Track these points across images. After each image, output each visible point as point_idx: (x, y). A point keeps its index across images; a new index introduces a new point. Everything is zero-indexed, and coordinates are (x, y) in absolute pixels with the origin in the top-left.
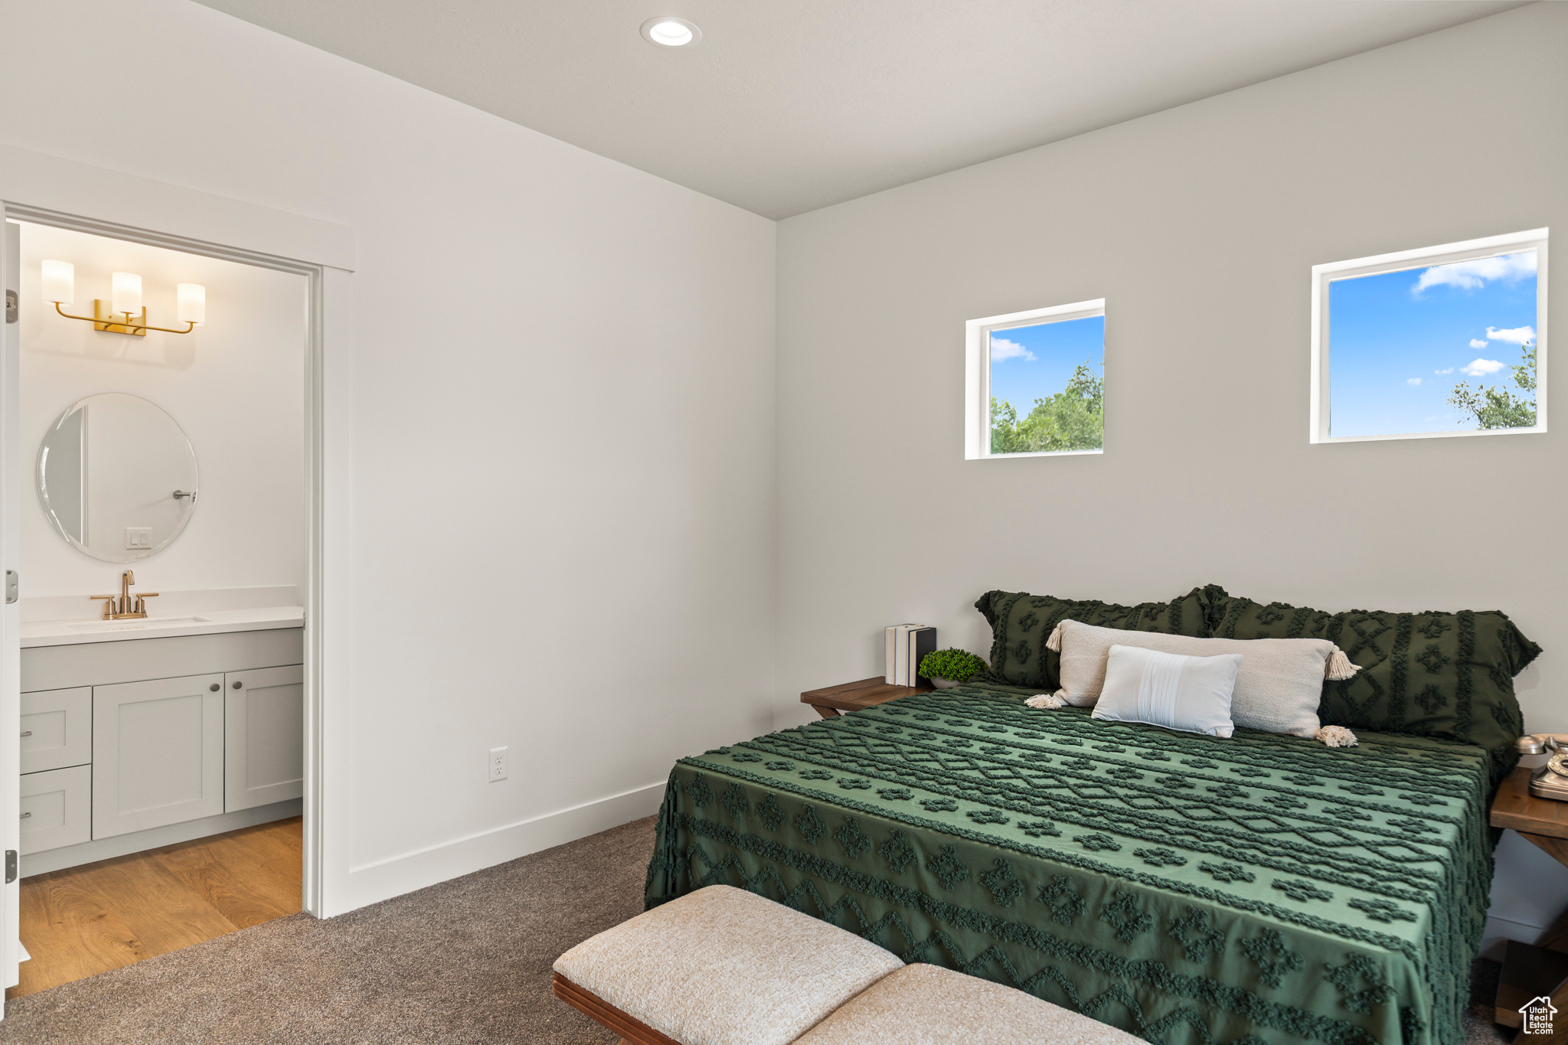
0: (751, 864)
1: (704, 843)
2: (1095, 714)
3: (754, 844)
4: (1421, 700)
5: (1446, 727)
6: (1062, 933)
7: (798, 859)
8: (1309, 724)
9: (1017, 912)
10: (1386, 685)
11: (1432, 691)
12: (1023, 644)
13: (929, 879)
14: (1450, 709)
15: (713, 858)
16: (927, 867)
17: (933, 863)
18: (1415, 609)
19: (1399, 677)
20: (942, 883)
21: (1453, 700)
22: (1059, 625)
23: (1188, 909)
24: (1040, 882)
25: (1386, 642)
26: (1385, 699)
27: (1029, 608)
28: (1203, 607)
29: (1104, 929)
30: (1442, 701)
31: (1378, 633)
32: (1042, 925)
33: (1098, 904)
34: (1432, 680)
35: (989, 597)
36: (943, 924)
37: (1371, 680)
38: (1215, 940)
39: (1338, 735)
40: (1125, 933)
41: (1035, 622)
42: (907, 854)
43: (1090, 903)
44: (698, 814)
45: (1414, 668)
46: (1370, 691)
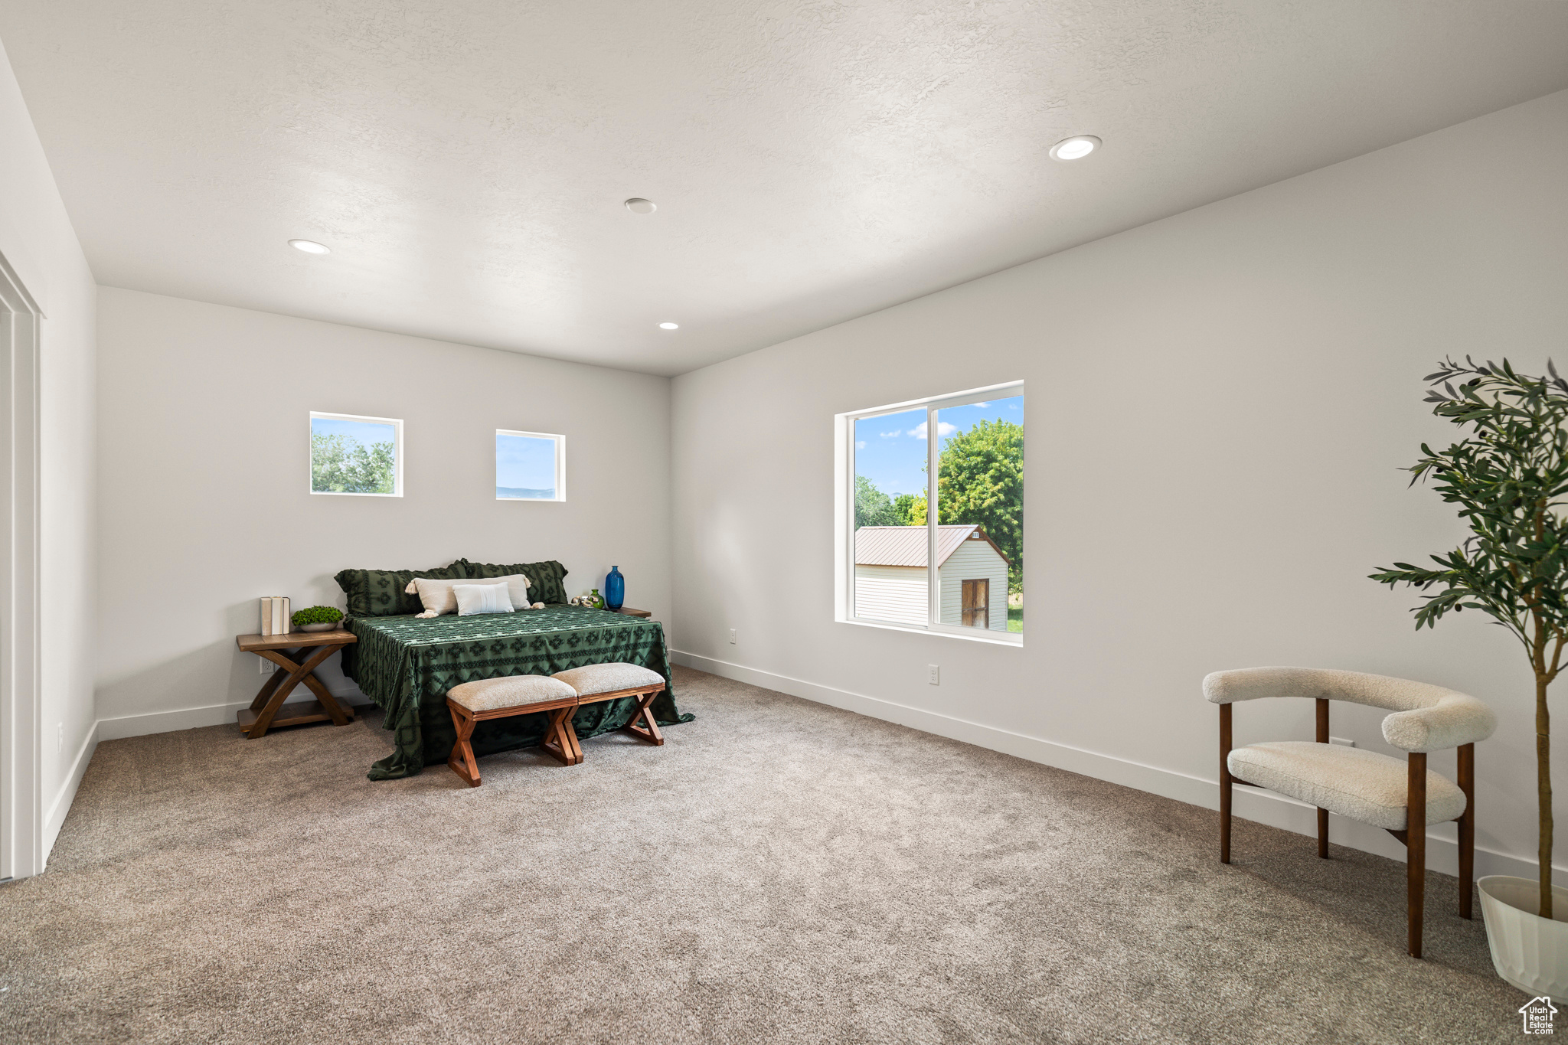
0: (466, 673)
1: (438, 674)
2: (460, 614)
3: (469, 665)
4: (548, 592)
5: (555, 599)
6: (593, 648)
7: (493, 663)
8: (527, 605)
9: (580, 646)
10: (539, 588)
11: (551, 588)
12: (385, 594)
13: (550, 648)
14: (555, 594)
15: (443, 680)
16: (550, 644)
17: (551, 643)
18: (534, 562)
19: (542, 585)
20: (555, 647)
21: (556, 590)
22: (412, 581)
23: (623, 628)
24: (586, 635)
25: (533, 573)
26: (539, 593)
27: (379, 577)
28: (466, 568)
29: (604, 641)
30: (553, 591)
31: (530, 571)
32: (587, 648)
33: (603, 635)
34: (550, 584)
35: (344, 575)
36: (556, 661)
37: (535, 588)
38: (629, 634)
39: (540, 605)
40: (608, 642)
41: (389, 582)
42: (543, 643)
43: (600, 636)
44: (434, 662)
45: (545, 581)
46: (535, 591)
